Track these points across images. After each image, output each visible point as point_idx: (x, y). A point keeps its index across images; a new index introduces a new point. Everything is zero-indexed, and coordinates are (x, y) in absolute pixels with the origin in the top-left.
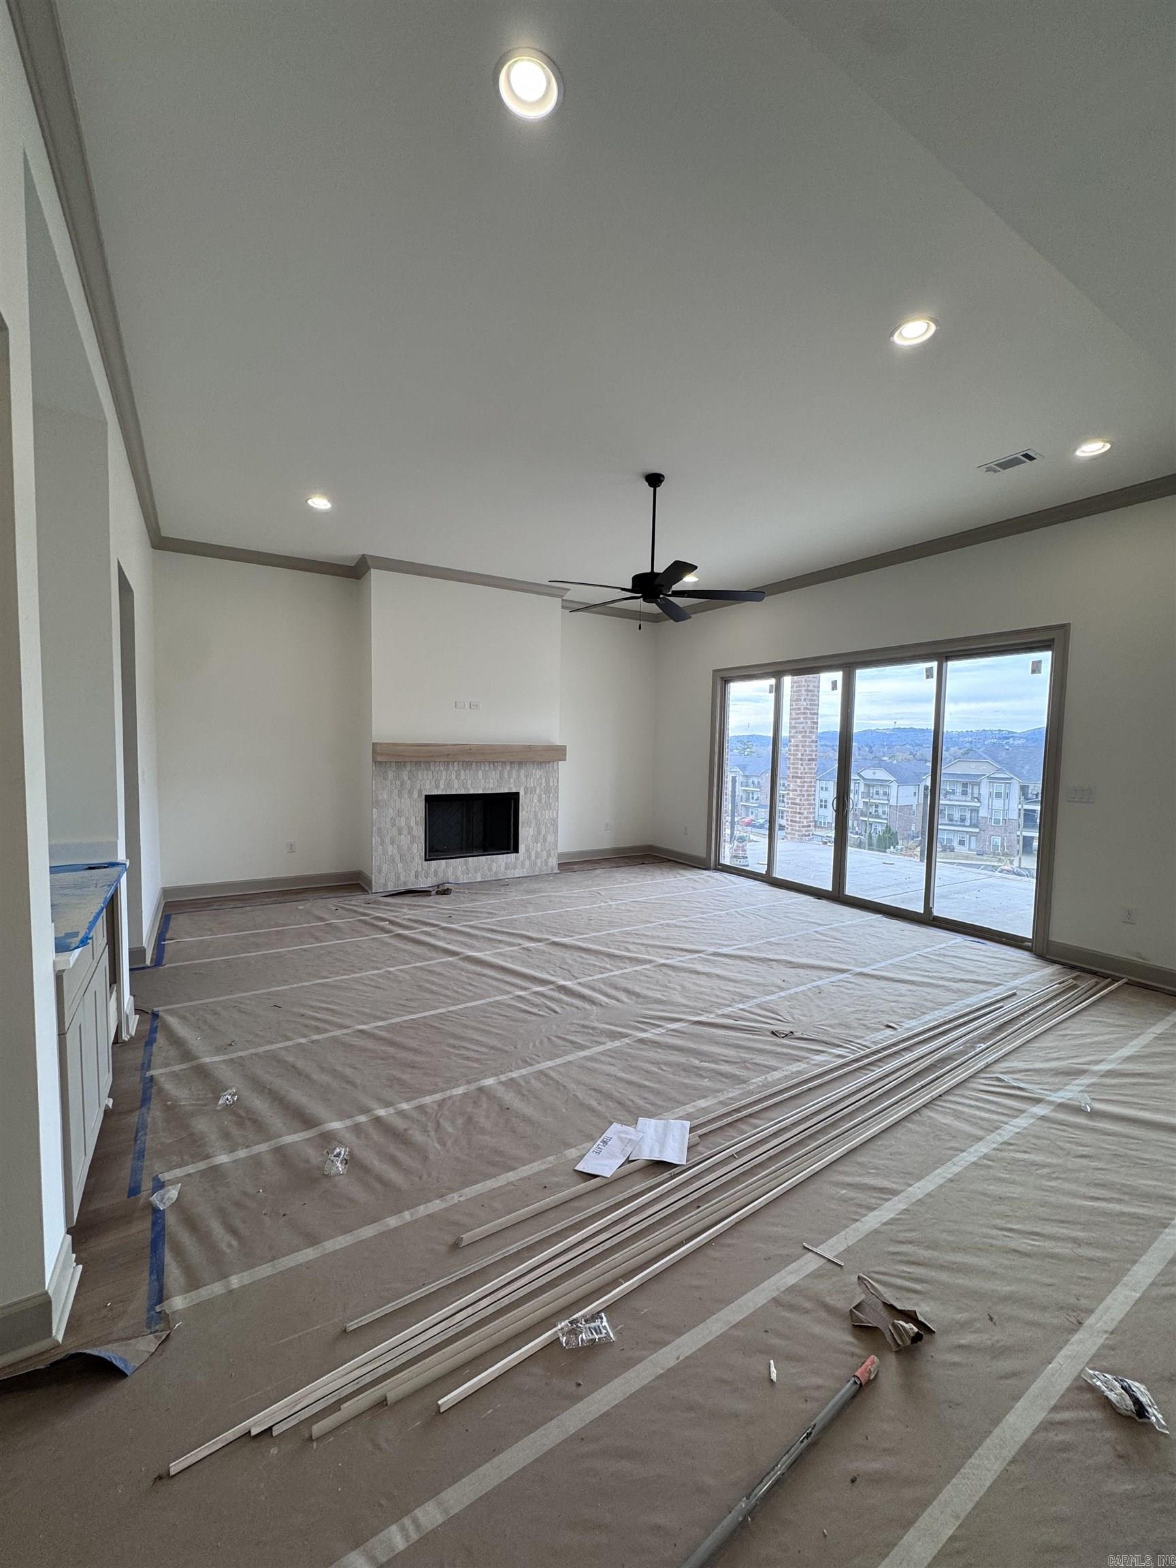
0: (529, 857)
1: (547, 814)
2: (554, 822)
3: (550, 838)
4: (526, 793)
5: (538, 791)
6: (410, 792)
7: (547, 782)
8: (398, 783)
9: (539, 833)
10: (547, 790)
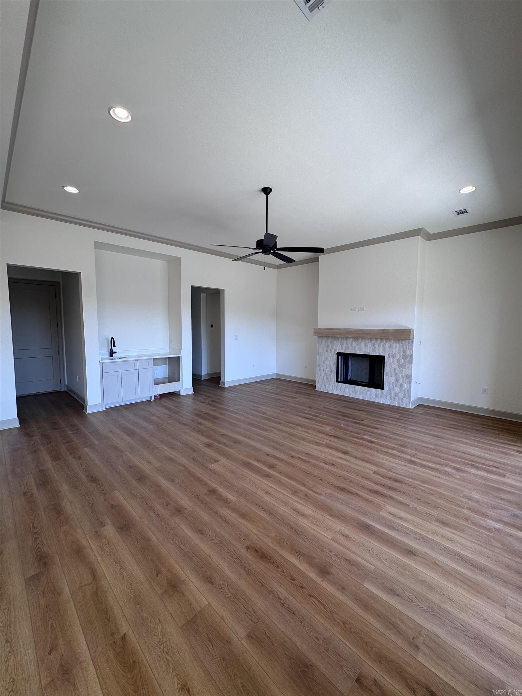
0: (391, 394)
1: (404, 371)
2: (409, 377)
3: (405, 386)
4: (389, 357)
5: (398, 356)
6: (331, 350)
7: (404, 352)
8: (327, 345)
9: (398, 381)
10: (404, 356)
